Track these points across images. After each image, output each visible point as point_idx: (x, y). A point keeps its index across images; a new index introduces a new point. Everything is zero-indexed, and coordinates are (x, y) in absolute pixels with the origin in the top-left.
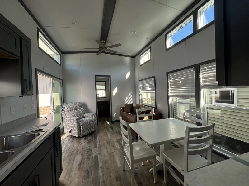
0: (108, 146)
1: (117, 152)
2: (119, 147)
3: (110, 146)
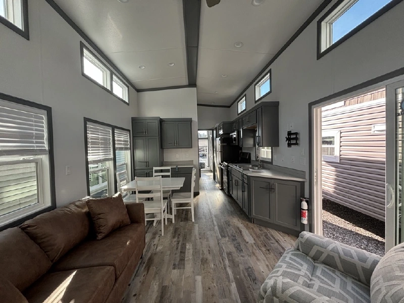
0: (205, 252)
1: (193, 239)
2: (187, 247)
3: (201, 252)
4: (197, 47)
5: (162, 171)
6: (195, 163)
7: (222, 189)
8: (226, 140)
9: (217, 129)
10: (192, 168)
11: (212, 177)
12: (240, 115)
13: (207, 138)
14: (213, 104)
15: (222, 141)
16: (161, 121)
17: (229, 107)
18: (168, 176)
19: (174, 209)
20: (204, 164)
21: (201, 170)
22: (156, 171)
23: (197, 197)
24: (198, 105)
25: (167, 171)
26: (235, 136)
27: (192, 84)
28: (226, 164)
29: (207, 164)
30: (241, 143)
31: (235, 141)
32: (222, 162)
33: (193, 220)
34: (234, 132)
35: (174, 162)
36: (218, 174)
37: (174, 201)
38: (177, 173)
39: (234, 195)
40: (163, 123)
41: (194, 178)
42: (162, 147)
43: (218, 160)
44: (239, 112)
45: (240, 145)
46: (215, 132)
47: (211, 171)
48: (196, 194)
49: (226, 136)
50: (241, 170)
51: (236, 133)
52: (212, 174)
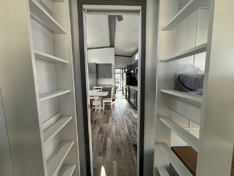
0: (119, 144)
2: (108, 141)
3: (117, 144)
4: (115, 31)
5: (97, 89)
6: (113, 85)
7: (126, 98)
8: (129, 74)
9: (125, 69)
10: (112, 88)
11: (122, 93)
12: (136, 62)
13: (120, 73)
14: (123, 55)
15: (127, 75)
16: (97, 65)
17: (131, 57)
18: (101, 91)
19: (104, 105)
20: (118, 87)
21: (116, 90)
22: (95, 89)
23: (114, 102)
24: (115, 55)
25: (100, 89)
26: (133, 72)
27: (112, 46)
28: (128, 86)
29: (119, 87)
30: (135, 76)
31: (133, 75)
32: (126, 85)
33: (112, 110)
34: (132, 70)
35: (103, 85)
36: (125, 91)
37: (104, 101)
38: (104, 90)
39: (131, 100)
40: (98, 65)
41: (112, 91)
42: (97, 78)
43: (125, 84)
44: (136, 60)
45: (135, 77)
46: (123, 70)
47: (121, 90)
48: (114, 100)
49: (129, 72)
50: (134, 88)
51: (133, 71)
52: (122, 92)
